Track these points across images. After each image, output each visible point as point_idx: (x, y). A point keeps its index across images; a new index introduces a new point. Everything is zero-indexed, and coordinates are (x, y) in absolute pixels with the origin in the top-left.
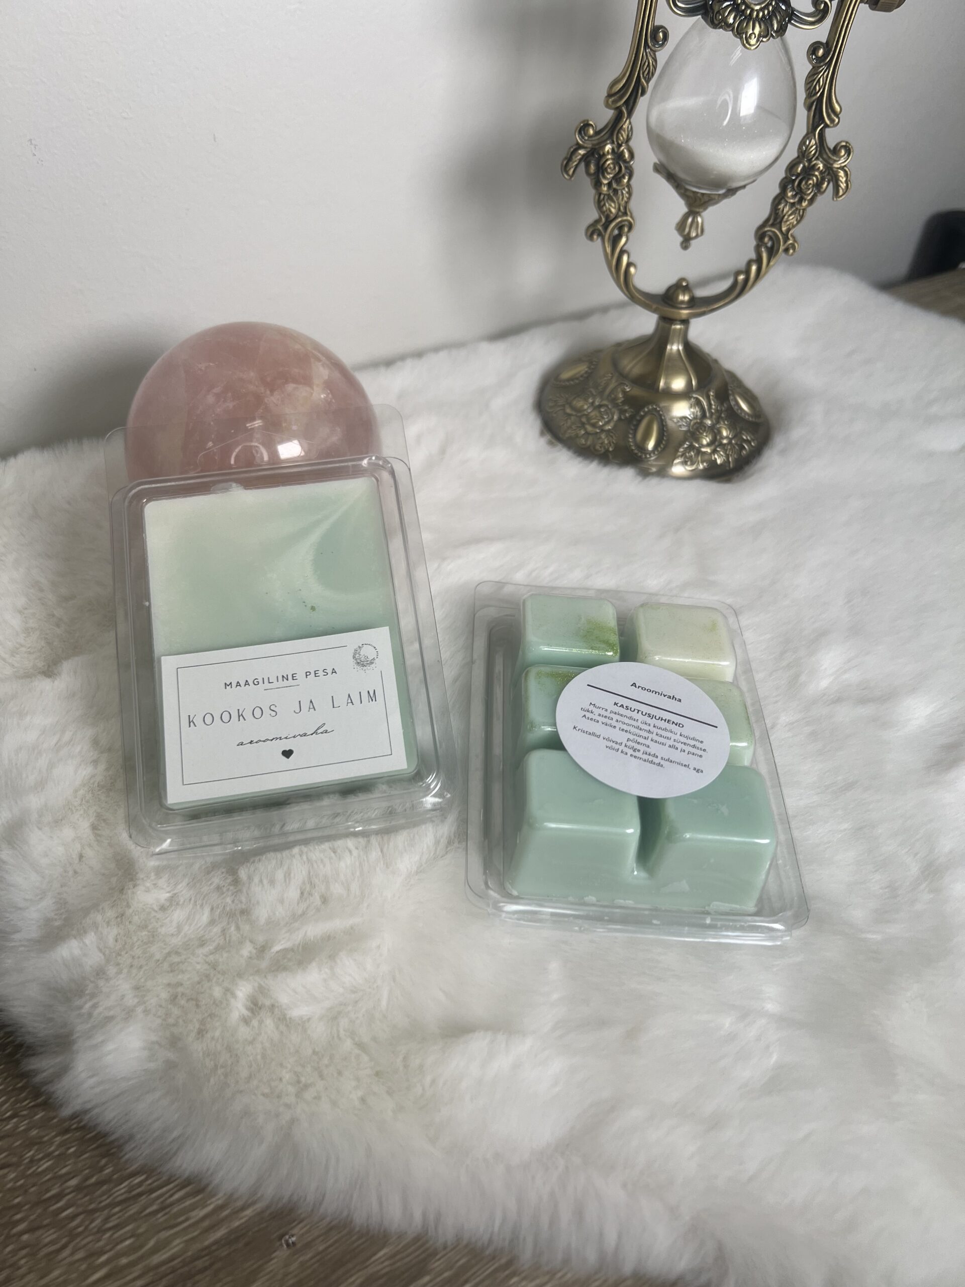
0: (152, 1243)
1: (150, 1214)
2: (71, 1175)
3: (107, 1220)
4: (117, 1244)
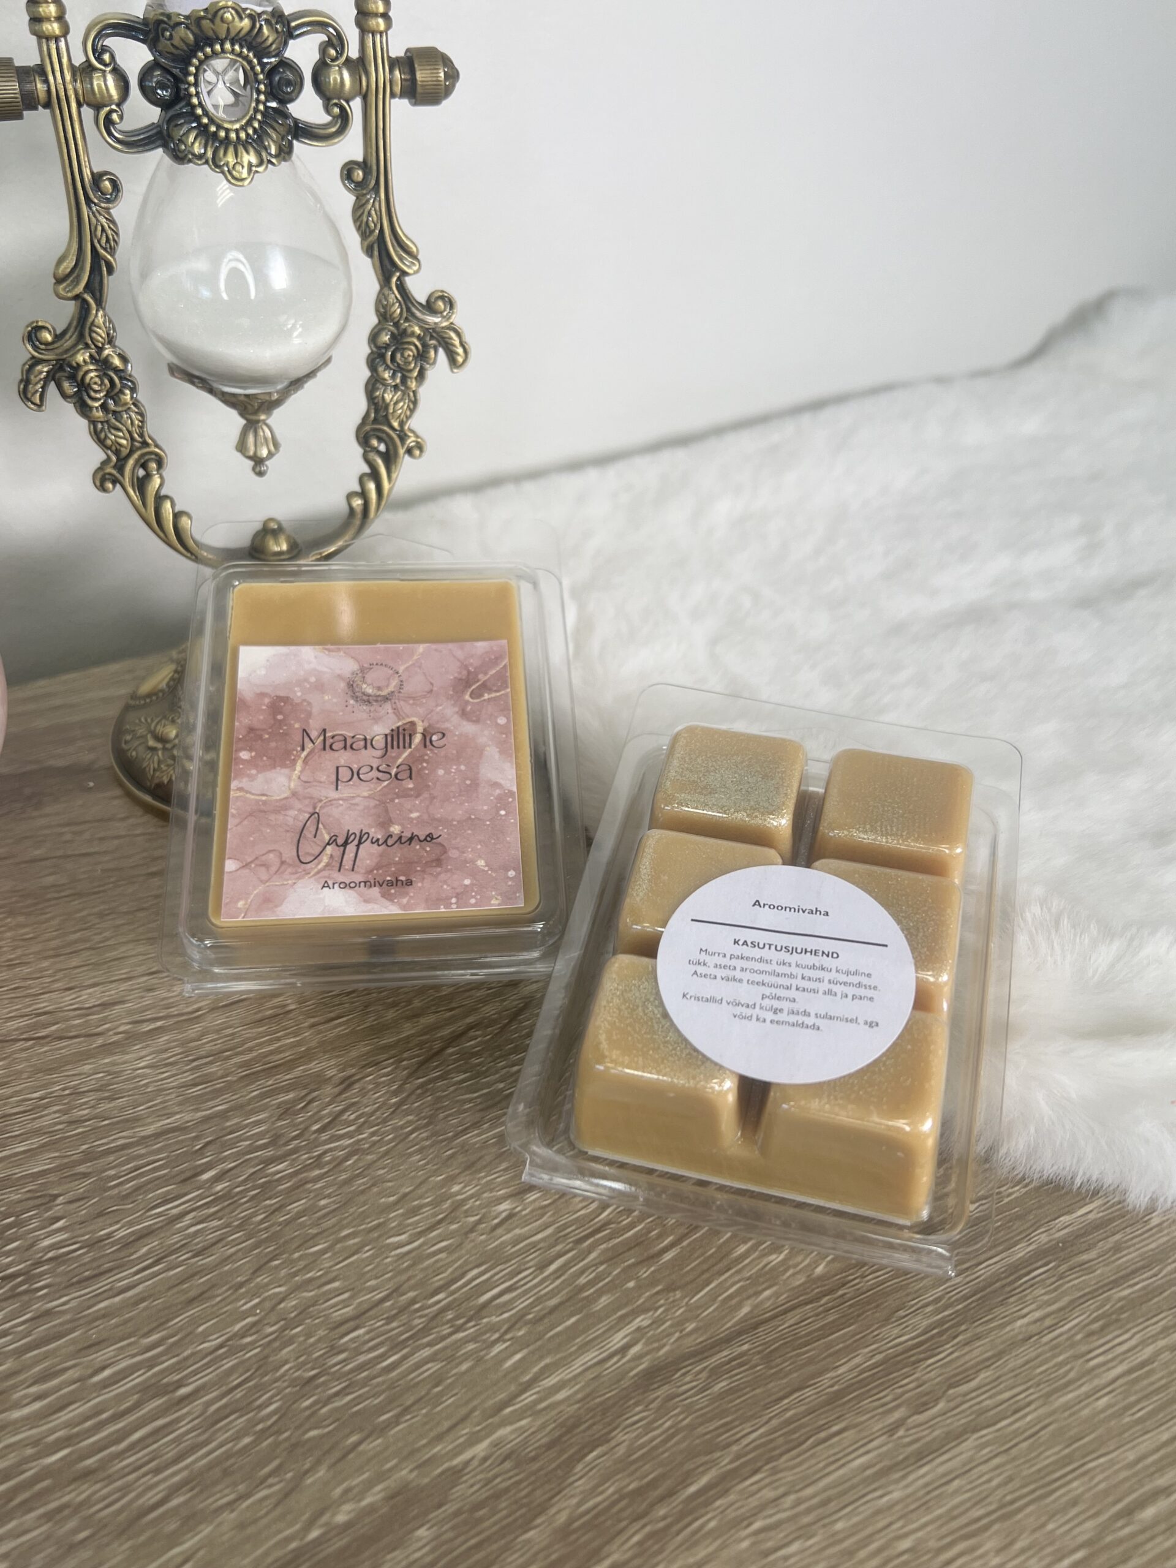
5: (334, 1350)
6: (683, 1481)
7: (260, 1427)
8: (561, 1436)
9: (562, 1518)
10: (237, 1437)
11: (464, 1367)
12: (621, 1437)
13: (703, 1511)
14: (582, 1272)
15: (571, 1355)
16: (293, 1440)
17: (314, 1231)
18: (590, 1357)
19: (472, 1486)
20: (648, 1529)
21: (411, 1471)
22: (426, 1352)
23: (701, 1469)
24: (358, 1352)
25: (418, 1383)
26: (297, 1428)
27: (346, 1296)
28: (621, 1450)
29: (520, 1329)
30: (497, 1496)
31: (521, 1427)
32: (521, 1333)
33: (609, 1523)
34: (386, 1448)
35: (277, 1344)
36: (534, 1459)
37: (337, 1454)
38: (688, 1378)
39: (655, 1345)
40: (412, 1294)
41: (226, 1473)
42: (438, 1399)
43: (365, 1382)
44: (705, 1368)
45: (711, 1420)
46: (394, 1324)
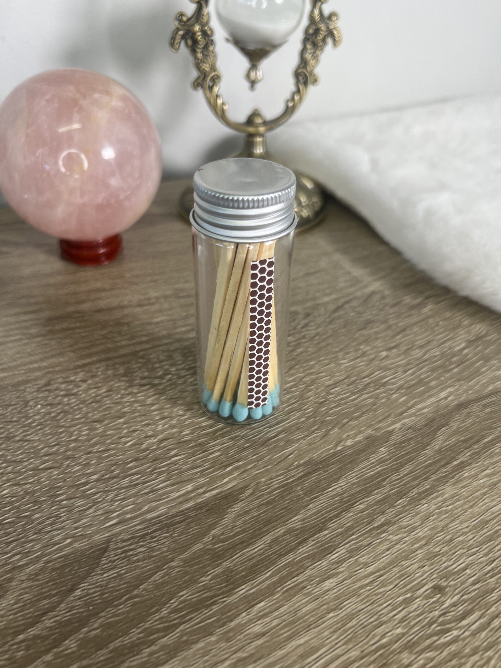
0: (146, 508)
1: (144, 494)
2: (94, 473)
3: (117, 495)
4: (124, 508)
5: (328, 394)
6: (481, 438)
7: (307, 415)
8: (428, 423)
9: (437, 447)
10: (299, 418)
11: (383, 401)
12: (453, 424)
13: (492, 447)
14: (421, 374)
15: (425, 399)
16: (321, 420)
17: (309, 358)
18: (433, 400)
19: (398, 436)
20: (472, 451)
21: (372, 431)
22: (366, 396)
23: (487, 435)
24: (338, 395)
25: (366, 405)
26: (322, 416)
27: (328, 377)
28: (454, 428)
29: (402, 390)
30: (409, 440)
31: (412, 420)
32: (403, 391)
33: (456, 449)
34: (359, 424)
35: (305, 391)
36: (420, 429)
37: (340, 425)
38: (474, 407)
39: (458, 397)
40: (354, 378)
41: (298, 429)
42: (376, 410)
43: (345, 404)
44: (480, 405)
45: (487, 420)
46: (350, 387)
